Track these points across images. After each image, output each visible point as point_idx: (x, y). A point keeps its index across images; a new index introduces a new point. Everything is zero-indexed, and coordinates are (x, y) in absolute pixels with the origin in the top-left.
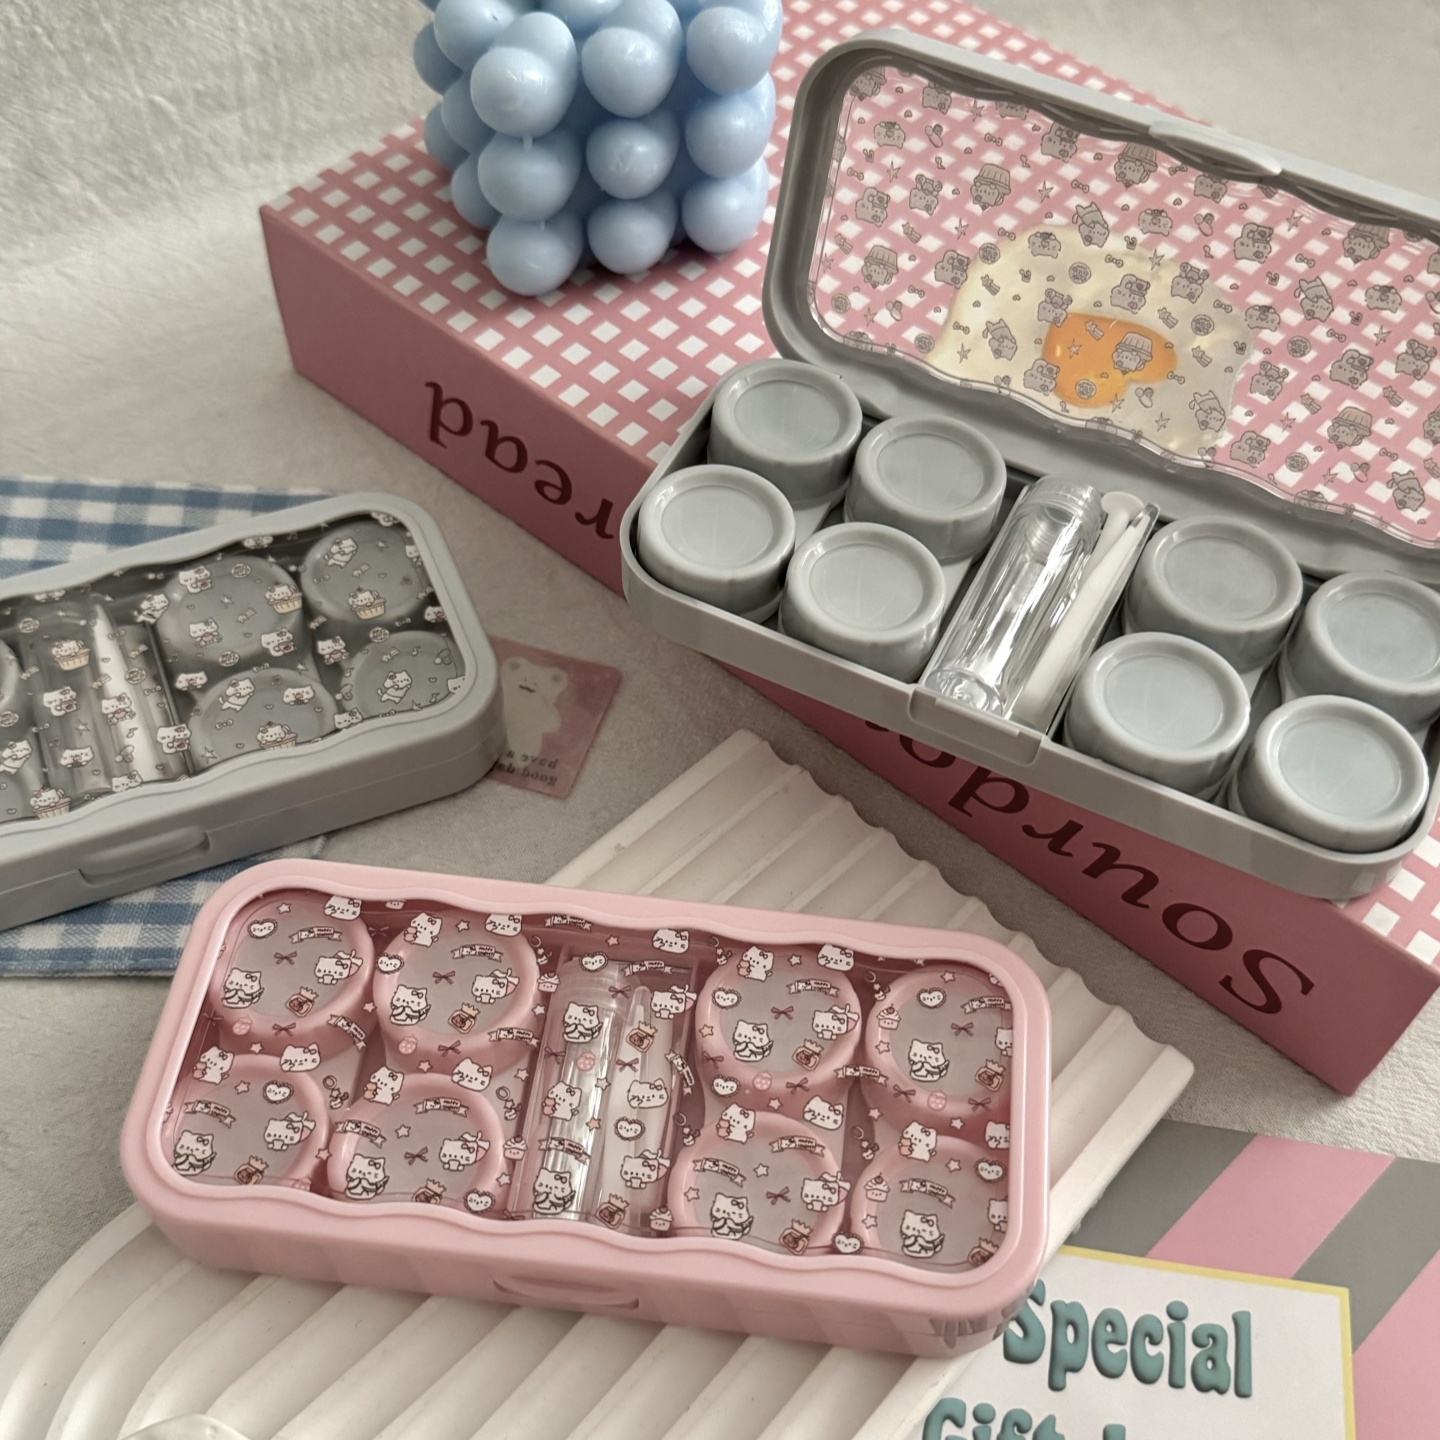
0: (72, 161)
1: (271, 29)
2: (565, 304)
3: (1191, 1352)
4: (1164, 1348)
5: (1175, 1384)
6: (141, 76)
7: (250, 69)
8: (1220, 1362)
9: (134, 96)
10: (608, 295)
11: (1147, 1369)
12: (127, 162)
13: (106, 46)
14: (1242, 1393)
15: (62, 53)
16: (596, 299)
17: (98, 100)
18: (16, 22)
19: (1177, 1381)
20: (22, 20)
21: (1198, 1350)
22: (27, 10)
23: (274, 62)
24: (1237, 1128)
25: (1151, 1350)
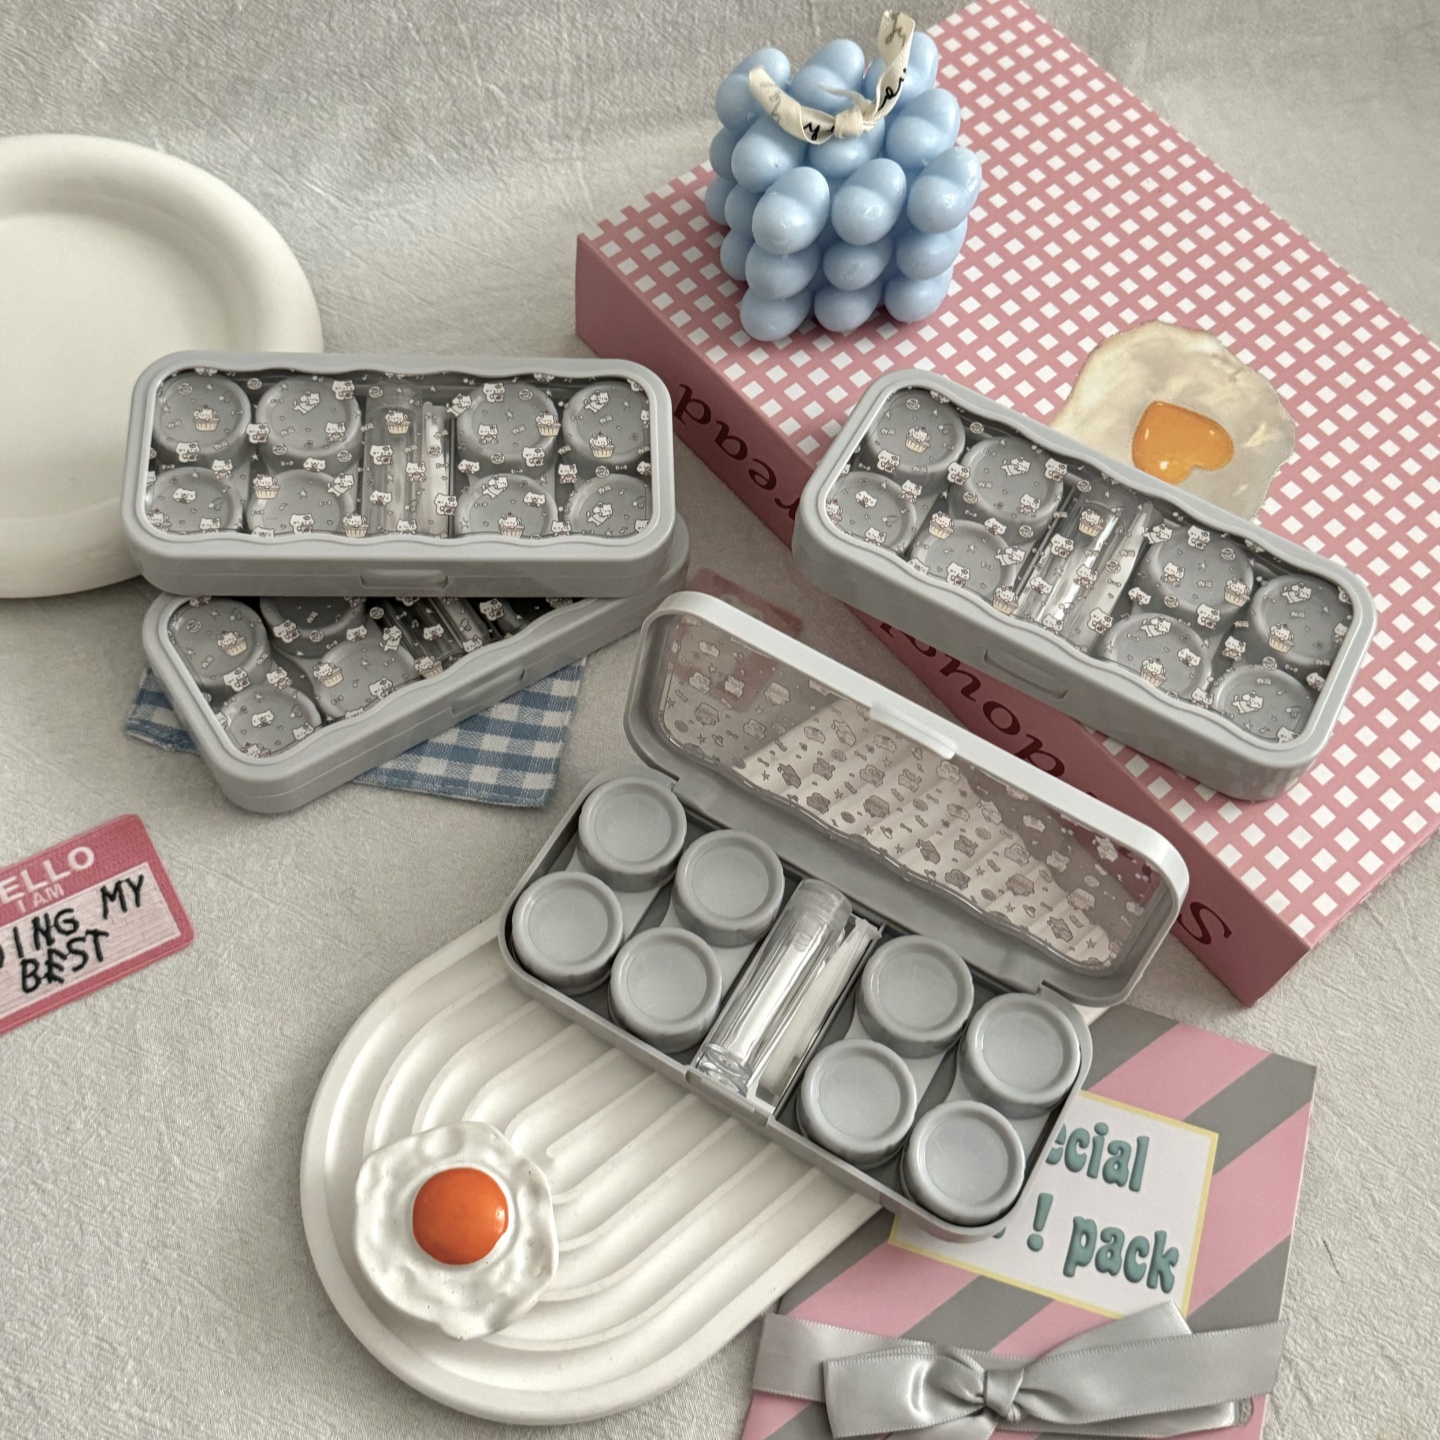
0: (420, 128)
1: (587, 41)
2: (792, 349)
3: (1106, 1156)
4: (1088, 1151)
5: (1091, 1174)
6: (482, 68)
7: (566, 71)
8: (1123, 1166)
9: (475, 83)
10: (823, 345)
11: (1074, 1162)
12: (462, 133)
13: (460, 44)
14: (1134, 1188)
15: (425, 44)
16: (815, 348)
17: (448, 84)
18: (395, 19)
19: (1093, 1172)
20: (399, 18)
21: (1110, 1156)
22: (405, 12)
23: (584, 66)
24: (1168, 1016)
25: (1080, 1151)
